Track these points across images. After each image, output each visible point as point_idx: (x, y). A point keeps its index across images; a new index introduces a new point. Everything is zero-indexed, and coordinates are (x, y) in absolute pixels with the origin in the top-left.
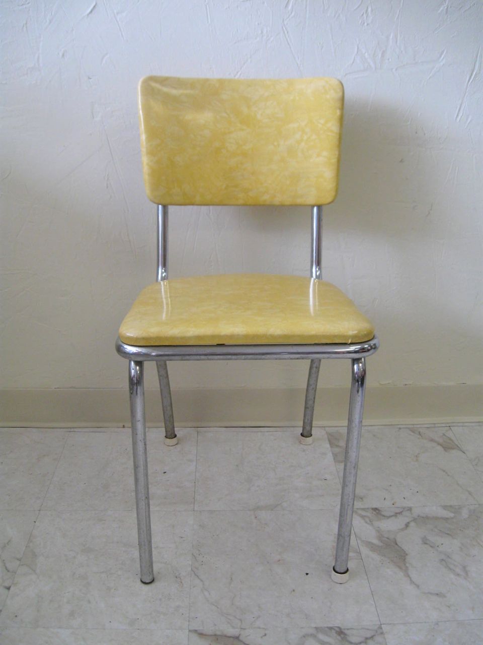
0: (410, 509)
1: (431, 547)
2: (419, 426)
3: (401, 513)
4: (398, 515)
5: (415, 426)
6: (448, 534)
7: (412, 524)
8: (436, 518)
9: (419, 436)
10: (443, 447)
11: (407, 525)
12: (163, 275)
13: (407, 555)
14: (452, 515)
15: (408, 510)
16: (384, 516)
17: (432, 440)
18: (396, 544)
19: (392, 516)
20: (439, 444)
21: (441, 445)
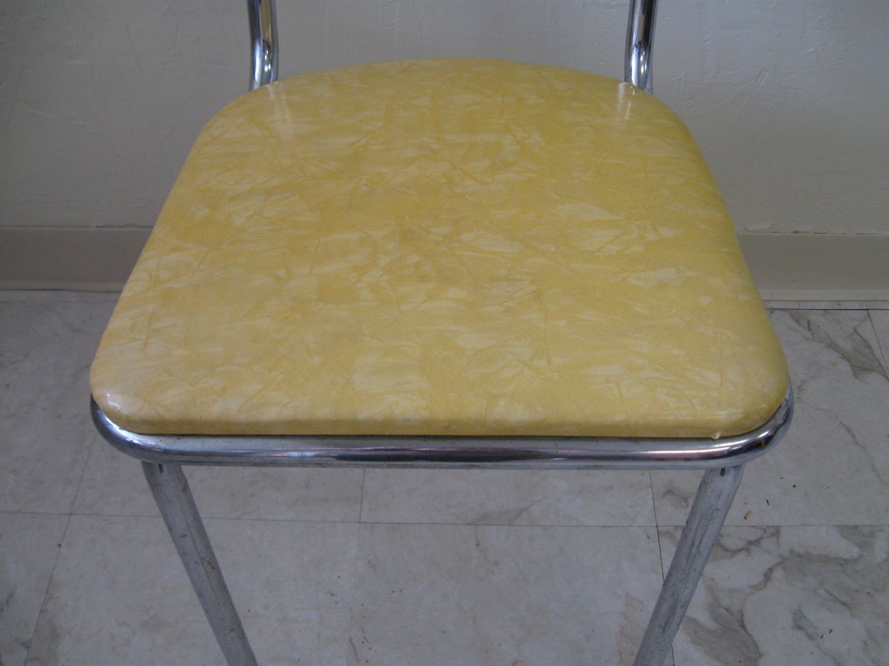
0: (776, 532)
1: (810, 637)
2: (808, 306)
3: (757, 542)
4: (753, 548)
5: (803, 306)
6: (844, 604)
7: (778, 574)
8: (826, 560)
9: (808, 334)
10: (852, 366)
11: (768, 576)
12: (266, 69)
13: (761, 655)
14: (855, 552)
15: (772, 535)
16: (726, 549)
17: (832, 346)
18: (743, 626)
19: (740, 550)
20: (844, 356)
21: (849, 360)
